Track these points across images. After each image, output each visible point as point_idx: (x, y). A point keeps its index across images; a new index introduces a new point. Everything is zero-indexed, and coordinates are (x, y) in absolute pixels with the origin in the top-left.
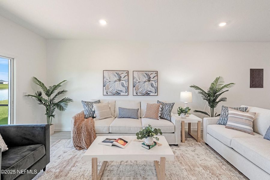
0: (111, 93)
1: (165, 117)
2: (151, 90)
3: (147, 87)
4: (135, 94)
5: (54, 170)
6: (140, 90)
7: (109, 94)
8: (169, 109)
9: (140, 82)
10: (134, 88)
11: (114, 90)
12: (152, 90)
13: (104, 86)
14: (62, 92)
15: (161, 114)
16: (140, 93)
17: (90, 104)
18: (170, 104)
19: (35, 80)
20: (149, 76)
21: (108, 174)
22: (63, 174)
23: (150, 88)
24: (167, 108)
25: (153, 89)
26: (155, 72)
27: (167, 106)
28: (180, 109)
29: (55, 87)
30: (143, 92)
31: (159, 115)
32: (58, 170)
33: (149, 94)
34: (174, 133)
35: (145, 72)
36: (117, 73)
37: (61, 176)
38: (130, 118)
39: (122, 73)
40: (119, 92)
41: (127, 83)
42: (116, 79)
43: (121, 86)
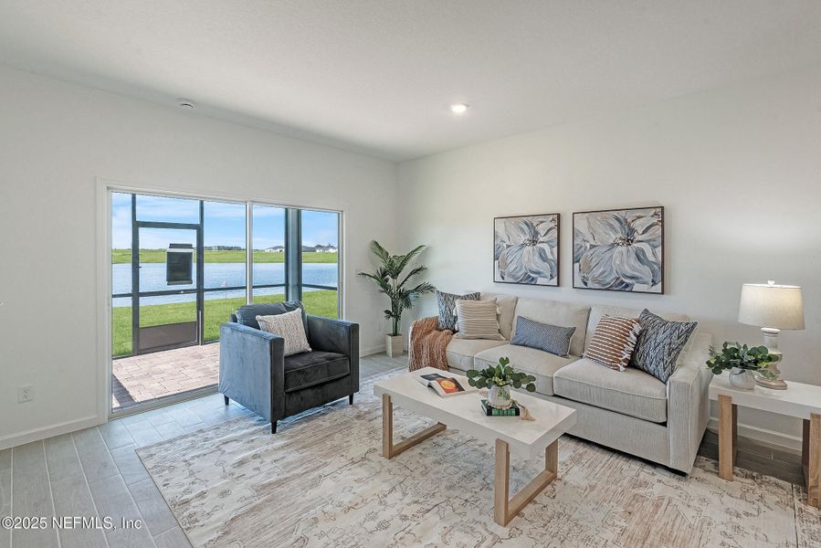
0: (513, 277)
1: (651, 368)
2: (636, 274)
3: (623, 262)
4: (579, 283)
5: (361, 407)
6: (597, 272)
7: (507, 279)
8: (668, 341)
9: (594, 246)
10: (577, 265)
11: (521, 269)
12: (641, 272)
13: (496, 258)
14: (418, 270)
15: (633, 354)
16: (595, 280)
17: (451, 299)
18: (676, 326)
19: (375, 247)
20: (629, 226)
21: (429, 447)
22: (369, 417)
23: (633, 268)
24: (661, 336)
25: (646, 269)
26: (654, 211)
27: (661, 331)
28: (725, 350)
29: (405, 260)
30: (608, 280)
31: (624, 357)
32: (366, 410)
33: (627, 285)
34: (664, 424)
35: (615, 213)
36: (526, 223)
37: (364, 419)
38: (542, 349)
39: (541, 222)
40: (533, 275)
41: (555, 249)
42: (523, 238)
43: (537, 258)
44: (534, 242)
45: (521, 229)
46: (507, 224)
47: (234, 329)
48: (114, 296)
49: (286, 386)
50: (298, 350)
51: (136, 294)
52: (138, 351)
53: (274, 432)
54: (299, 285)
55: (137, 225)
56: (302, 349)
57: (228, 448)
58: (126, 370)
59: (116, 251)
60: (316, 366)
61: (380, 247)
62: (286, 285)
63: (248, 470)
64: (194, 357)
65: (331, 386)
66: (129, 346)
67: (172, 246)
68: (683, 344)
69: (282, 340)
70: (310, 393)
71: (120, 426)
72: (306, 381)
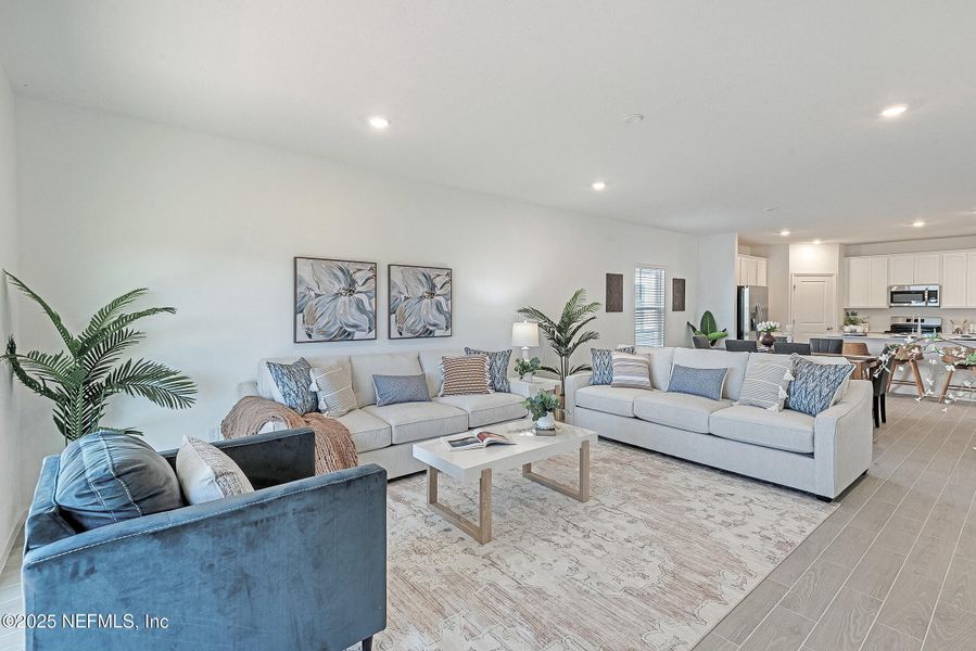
0: (324, 333)
1: (499, 386)
2: (437, 322)
3: (427, 312)
4: (395, 334)
9: (408, 298)
11: (334, 325)
12: (439, 320)
13: (298, 311)
16: (409, 330)
18: (503, 354)
23: (434, 317)
24: (498, 363)
25: (442, 317)
27: (498, 359)
30: (418, 328)
31: (488, 383)
33: (431, 332)
36: (341, 269)
39: (359, 270)
40: (349, 330)
41: (373, 300)
42: (338, 287)
43: (354, 310)
44: (351, 291)
45: (335, 275)
46: (315, 267)
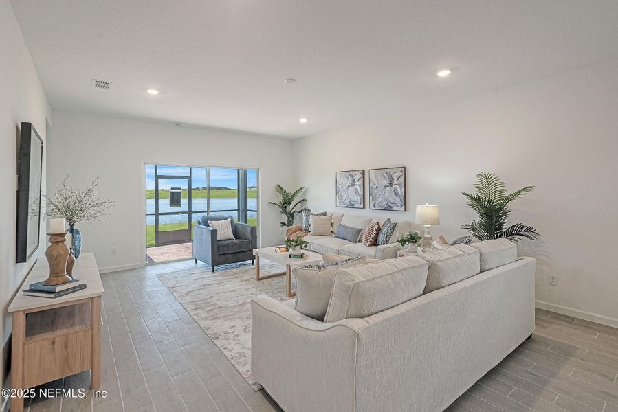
0: (345, 204)
2: (394, 201)
3: (389, 195)
4: (372, 206)
6: (379, 200)
7: (342, 205)
9: (378, 187)
10: (371, 197)
12: (396, 200)
14: (302, 201)
16: (379, 205)
17: (309, 215)
19: (278, 188)
20: (391, 177)
23: (393, 198)
25: (398, 199)
26: (401, 169)
29: (294, 195)
30: (384, 205)
35: (386, 170)
38: (346, 239)
39: (356, 174)
41: (362, 189)
42: (349, 183)
46: (342, 175)
47: (198, 227)
48: (147, 215)
49: (218, 252)
50: (228, 238)
51: (157, 214)
52: (158, 244)
53: (213, 271)
54: (246, 210)
55: (157, 177)
56: (230, 238)
57: (192, 276)
58: (152, 252)
59: (149, 190)
60: (234, 244)
61: (281, 188)
62: (238, 210)
63: (198, 281)
64: (186, 247)
65: (241, 254)
66: (154, 242)
67: (172, 189)
68: (392, 233)
69: (216, 231)
70: (230, 255)
71: (149, 268)
72: (229, 250)
